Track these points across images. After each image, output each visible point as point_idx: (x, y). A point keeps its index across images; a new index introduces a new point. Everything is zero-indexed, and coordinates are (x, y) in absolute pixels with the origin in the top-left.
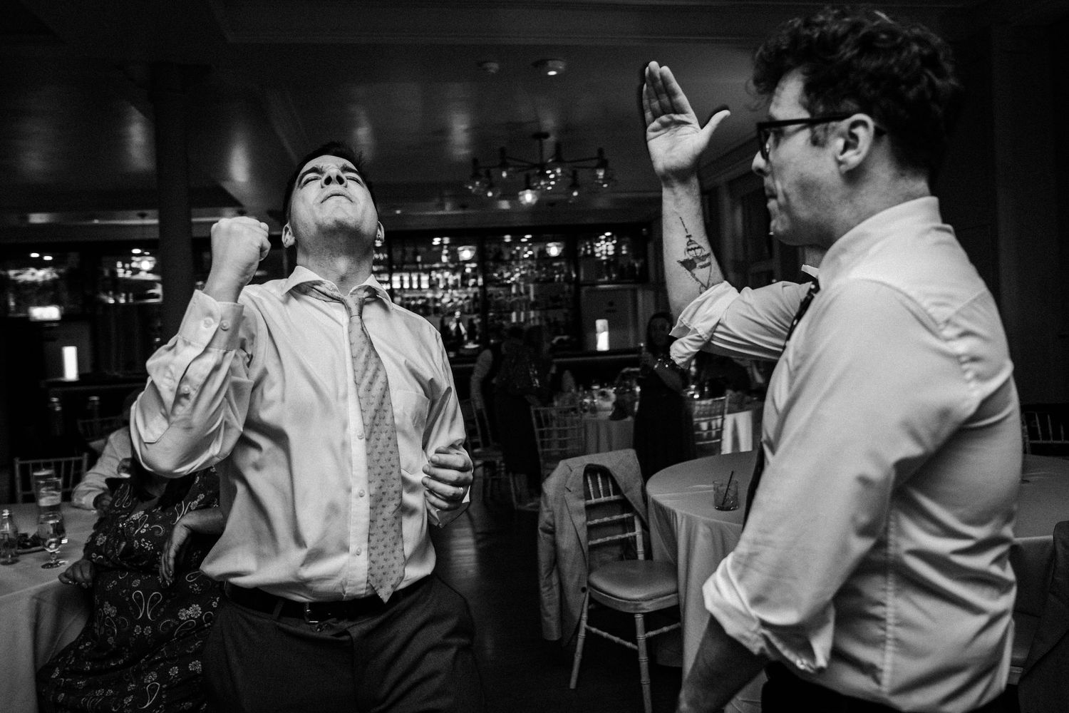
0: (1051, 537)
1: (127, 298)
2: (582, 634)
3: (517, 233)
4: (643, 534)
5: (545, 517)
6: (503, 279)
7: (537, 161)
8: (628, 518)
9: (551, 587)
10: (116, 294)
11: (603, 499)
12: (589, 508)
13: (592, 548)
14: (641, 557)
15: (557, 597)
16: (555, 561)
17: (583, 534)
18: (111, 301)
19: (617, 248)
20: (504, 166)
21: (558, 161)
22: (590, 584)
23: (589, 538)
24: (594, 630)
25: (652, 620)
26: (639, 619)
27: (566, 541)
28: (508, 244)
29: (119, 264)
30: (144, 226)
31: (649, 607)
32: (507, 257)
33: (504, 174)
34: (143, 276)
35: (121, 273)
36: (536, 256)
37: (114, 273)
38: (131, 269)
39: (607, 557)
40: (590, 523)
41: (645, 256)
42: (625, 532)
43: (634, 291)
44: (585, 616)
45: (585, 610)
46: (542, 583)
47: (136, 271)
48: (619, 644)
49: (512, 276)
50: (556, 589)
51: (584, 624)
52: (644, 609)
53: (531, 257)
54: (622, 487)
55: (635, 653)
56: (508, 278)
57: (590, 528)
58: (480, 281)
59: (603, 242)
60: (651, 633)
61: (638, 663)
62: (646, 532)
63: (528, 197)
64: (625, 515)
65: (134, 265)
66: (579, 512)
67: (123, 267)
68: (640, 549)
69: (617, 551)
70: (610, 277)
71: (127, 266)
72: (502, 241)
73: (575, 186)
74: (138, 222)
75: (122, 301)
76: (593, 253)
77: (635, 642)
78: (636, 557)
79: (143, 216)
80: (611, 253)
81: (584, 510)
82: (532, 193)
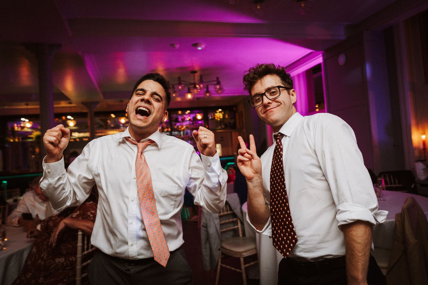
0: (394, 220)
1: (18, 139)
2: (219, 267)
3: (184, 110)
4: (241, 226)
5: (203, 221)
6: (179, 128)
7: (192, 82)
8: (235, 220)
9: (207, 249)
10: (14, 138)
11: (226, 213)
12: (220, 217)
13: (222, 233)
14: (241, 235)
15: (209, 253)
16: (208, 238)
17: (218, 227)
18: (12, 140)
19: (224, 115)
20: (180, 84)
21: (201, 81)
22: (222, 247)
23: (221, 229)
24: (224, 265)
25: (247, 259)
26: (242, 260)
27: (212, 230)
28: (180, 115)
29: (15, 125)
30: (27, 109)
31: (246, 255)
32: (180, 120)
33: (180, 87)
34: (26, 130)
35: (16, 128)
36: (192, 119)
37: (13, 128)
38: (21, 127)
39: (228, 236)
40: (221, 223)
41: (235, 118)
42: (234, 226)
43: (231, 132)
44: (220, 260)
45: (220, 258)
46: (203, 247)
47: (23, 128)
48: (234, 271)
49: (182, 127)
50: (208, 250)
51: (220, 263)
52: (244, 255)
53: (190, 120)
54: (233, 208)
55: (241, 274)
56: (181, 128)
57: (221, 225)
58: (169, 130)
59: (218, 113)
60: (247, 265)
61: (242, 277)
62: (242, 226)
63: (189, 96)
64: (234, 219)
65: (22, 125)
66: (217, 219)
67: (17, 126)
68: (240, 232)
69: (231, 233)
70: (221, 127)
71: (19, 125)
72: (178, 114)
73: (208, 91)
74: (25, 107)
75: (17, 140)
76: (214, 118)
77: (241, 269)
78: (239, 235)
79: (27, 105)
80: (221, 117)
81: (218, 217)
82: (191, 95)
